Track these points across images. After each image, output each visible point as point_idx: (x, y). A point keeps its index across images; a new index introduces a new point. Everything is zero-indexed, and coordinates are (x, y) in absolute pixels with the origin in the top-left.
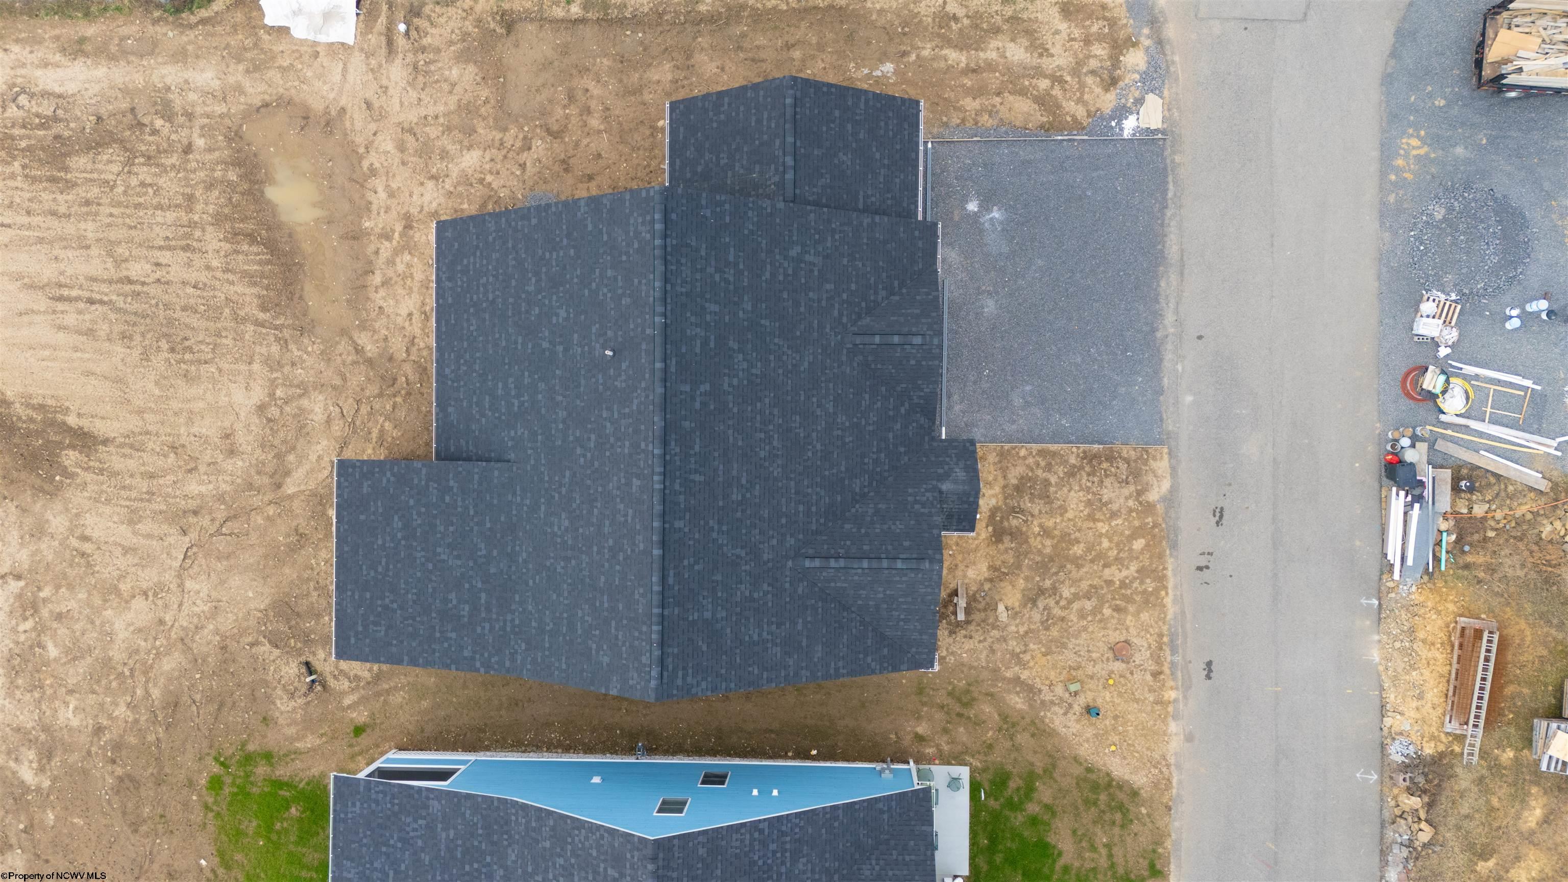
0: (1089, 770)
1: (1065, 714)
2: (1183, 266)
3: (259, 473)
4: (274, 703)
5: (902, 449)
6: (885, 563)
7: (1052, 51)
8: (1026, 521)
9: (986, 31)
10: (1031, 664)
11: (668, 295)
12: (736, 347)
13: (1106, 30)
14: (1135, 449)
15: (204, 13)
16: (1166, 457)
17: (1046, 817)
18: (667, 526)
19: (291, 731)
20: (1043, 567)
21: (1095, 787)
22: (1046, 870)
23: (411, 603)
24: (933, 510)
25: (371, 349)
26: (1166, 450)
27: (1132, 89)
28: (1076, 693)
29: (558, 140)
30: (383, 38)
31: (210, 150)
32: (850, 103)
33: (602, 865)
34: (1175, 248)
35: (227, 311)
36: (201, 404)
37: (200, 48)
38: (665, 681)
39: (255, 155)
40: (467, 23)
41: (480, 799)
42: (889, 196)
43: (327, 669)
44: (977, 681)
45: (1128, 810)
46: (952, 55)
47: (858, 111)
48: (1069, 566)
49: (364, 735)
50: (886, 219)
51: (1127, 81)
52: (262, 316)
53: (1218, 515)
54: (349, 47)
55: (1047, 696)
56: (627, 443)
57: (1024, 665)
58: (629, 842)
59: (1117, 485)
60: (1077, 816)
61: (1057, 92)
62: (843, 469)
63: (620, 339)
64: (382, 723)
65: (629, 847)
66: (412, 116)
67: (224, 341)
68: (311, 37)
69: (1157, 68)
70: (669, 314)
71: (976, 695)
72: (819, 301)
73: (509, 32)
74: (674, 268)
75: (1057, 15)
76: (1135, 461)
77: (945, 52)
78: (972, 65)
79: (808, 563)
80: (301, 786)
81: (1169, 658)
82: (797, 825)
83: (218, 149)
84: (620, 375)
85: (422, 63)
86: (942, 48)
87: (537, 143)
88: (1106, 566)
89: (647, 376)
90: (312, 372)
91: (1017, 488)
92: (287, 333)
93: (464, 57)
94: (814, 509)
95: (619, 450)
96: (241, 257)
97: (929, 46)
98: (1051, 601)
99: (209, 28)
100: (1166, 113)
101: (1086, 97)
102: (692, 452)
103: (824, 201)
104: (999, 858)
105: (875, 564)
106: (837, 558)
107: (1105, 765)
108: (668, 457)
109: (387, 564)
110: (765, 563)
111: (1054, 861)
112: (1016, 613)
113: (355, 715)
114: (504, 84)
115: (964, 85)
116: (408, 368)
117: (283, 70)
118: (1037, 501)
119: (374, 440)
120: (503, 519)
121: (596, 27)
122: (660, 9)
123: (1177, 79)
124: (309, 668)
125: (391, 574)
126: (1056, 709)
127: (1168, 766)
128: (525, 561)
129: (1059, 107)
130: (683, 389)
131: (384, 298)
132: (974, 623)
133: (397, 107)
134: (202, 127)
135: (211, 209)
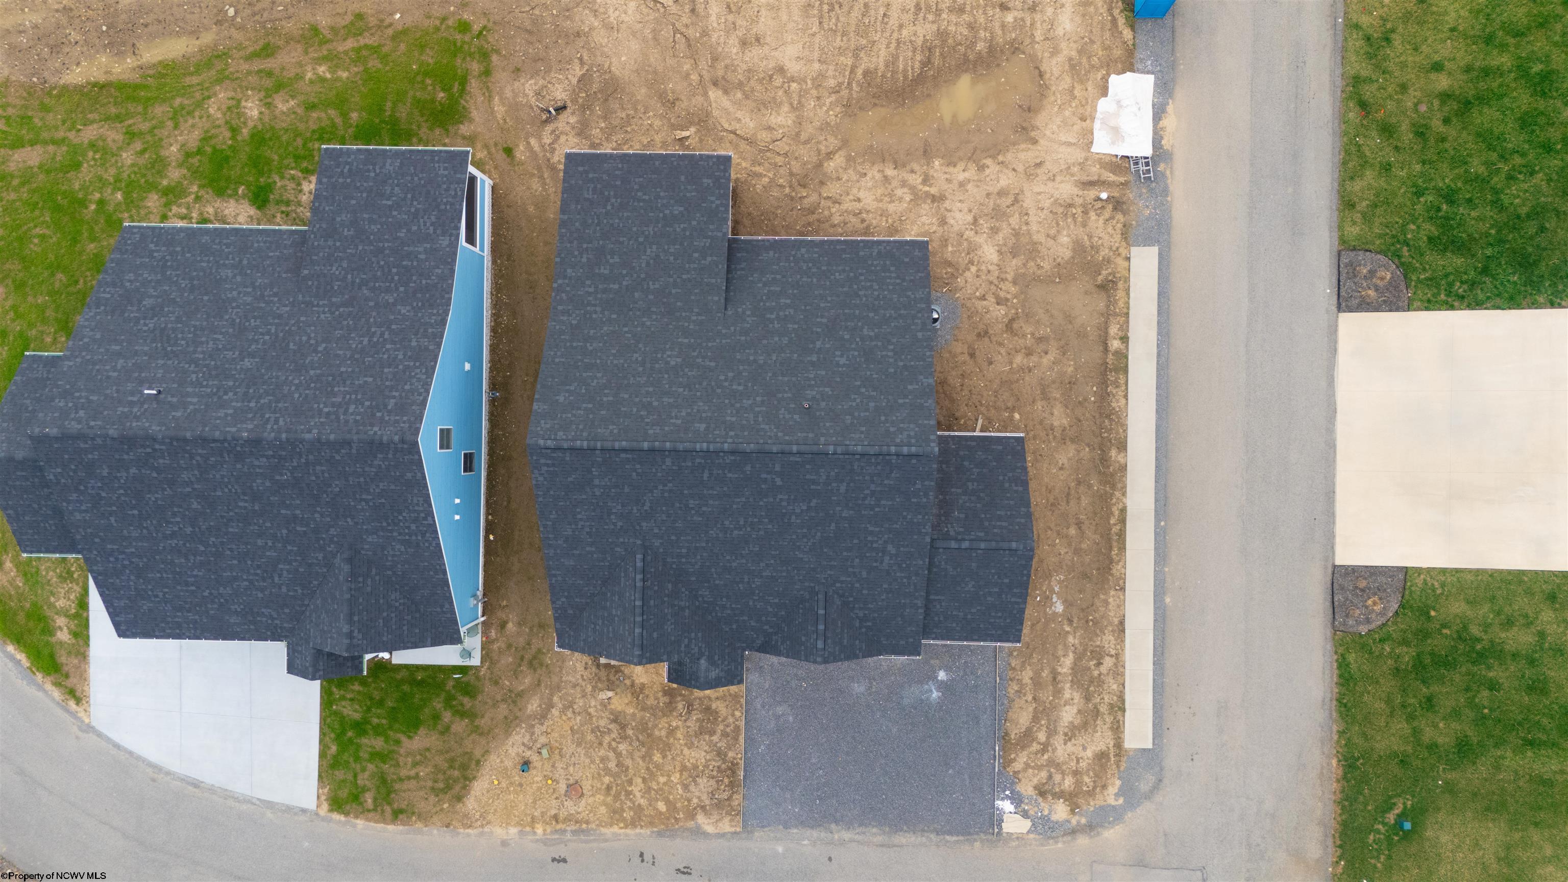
0: (478, 762)
1: (523, 744)
2: (889, 846)
3: (726, 67)
4: (532, 78)
5: (734, 627)
6: (638, 619)
7: (1069, 744)
8: (681, 715)
9: (1088, 689)
10: (564, 718)
11: (851, 456)
12: (812, 504)
13: (1085, 788)
14: (739, 805)
15: (1121, 21)
16: (733, 830)
17: (439, 727)
18: (667, 453)
19: (508, 93)
20: (643, 728)
21: (464, 767)
22: (397, 726)
23: (611, 222)
24: (683, 655)
25: (830, 166)
26: (738, 830)
27: (1036, 809)
28: (540, 753)
29: (1005, 329)
30: (1096, 178)
31: (1003, 26)
32: (1015, 590)
33: (397, 394)
34: (904, 841)
35: (864, 42)
36: (785, 18)
37: (1092, 18)
38: (543, 451)
39: (998, 65)
40: (1107, 251)
41: (450, 282)
42: (941, 619)
43: (560, 125)
44: (550, 672)
45: (446, 793)
46: (1068, 662)
47: (1009, 596)
48: (644, 749)
49: (504, 156)
50: (921, 617)
51: (1042, 804)
52: (860, 72)
53: (685, 870)
54: (1089, 148)
55: (538, 730)
56: (734, 419)
57: (563, 711)
58: (416, 419)
59: (710, 790)
60: (440, 752)
61: (1035, 747)
62: (717, 582)
63: (818, 414)
64: (515, 172)
65: (412, 419)
66: (1028, 202)
67: (839, 39)
68: (1098, 115)
69: (1052, 829)
70: (836, 456)
71: (539, 671)
72: (853, 567)
73: (1098, 286)
74: (873, 460)
75: (1099, 748)
76: (730, 805)
77: (1071, 655)
78: (1059, 678)
79: (639, 557)
80: (462, 102)
81: (569, 829)
82: (430, 544)
83: (1004, 33)
84: (789, 413)
85: (1074, 211)
86: (1074, 652)
87: (1002, 311)
88: (644, 780)
89: (787, 438)
90: (812, 114)
91: (708, 709)
92: (845, 93)
93: (1079, 248)
94: (684, 560)
95: (729, 411)
96: (910, 54)
97: (1077, 641)
98: (614, 735)
99: (1109, 26)
100: (1015, 836)
101: (1030, 771)
102: (726, 472)
103: (935, 570)
104: (406, 688)
105: (638, 611)
106: (644, 580)
107: (482, 775)
108: (722, 454)
109: (644, 200)
110: (639, 524)
111: (404, 733)
112: (605, 706)
113: (521, 148)
114: (1054, 282)
115: (1042, 670)
116: (814, 198)
117: (1071, 91)
118: (698, 724)
119: (753, 169)
120: (679, 304)
121: (1100, 362)
122: (1113, 417)
123: (1042, 845)
124: (561, 109)
125: (636, 204)
126: (528, 737)
127: (482, 826)
128: (643, 324)
129: (1023, 748)
130: (776, 465)
131: (873, 177)
132: (597, 671)
133: (1037, 189)
134: (1022, 19)
135: (952, 28)
